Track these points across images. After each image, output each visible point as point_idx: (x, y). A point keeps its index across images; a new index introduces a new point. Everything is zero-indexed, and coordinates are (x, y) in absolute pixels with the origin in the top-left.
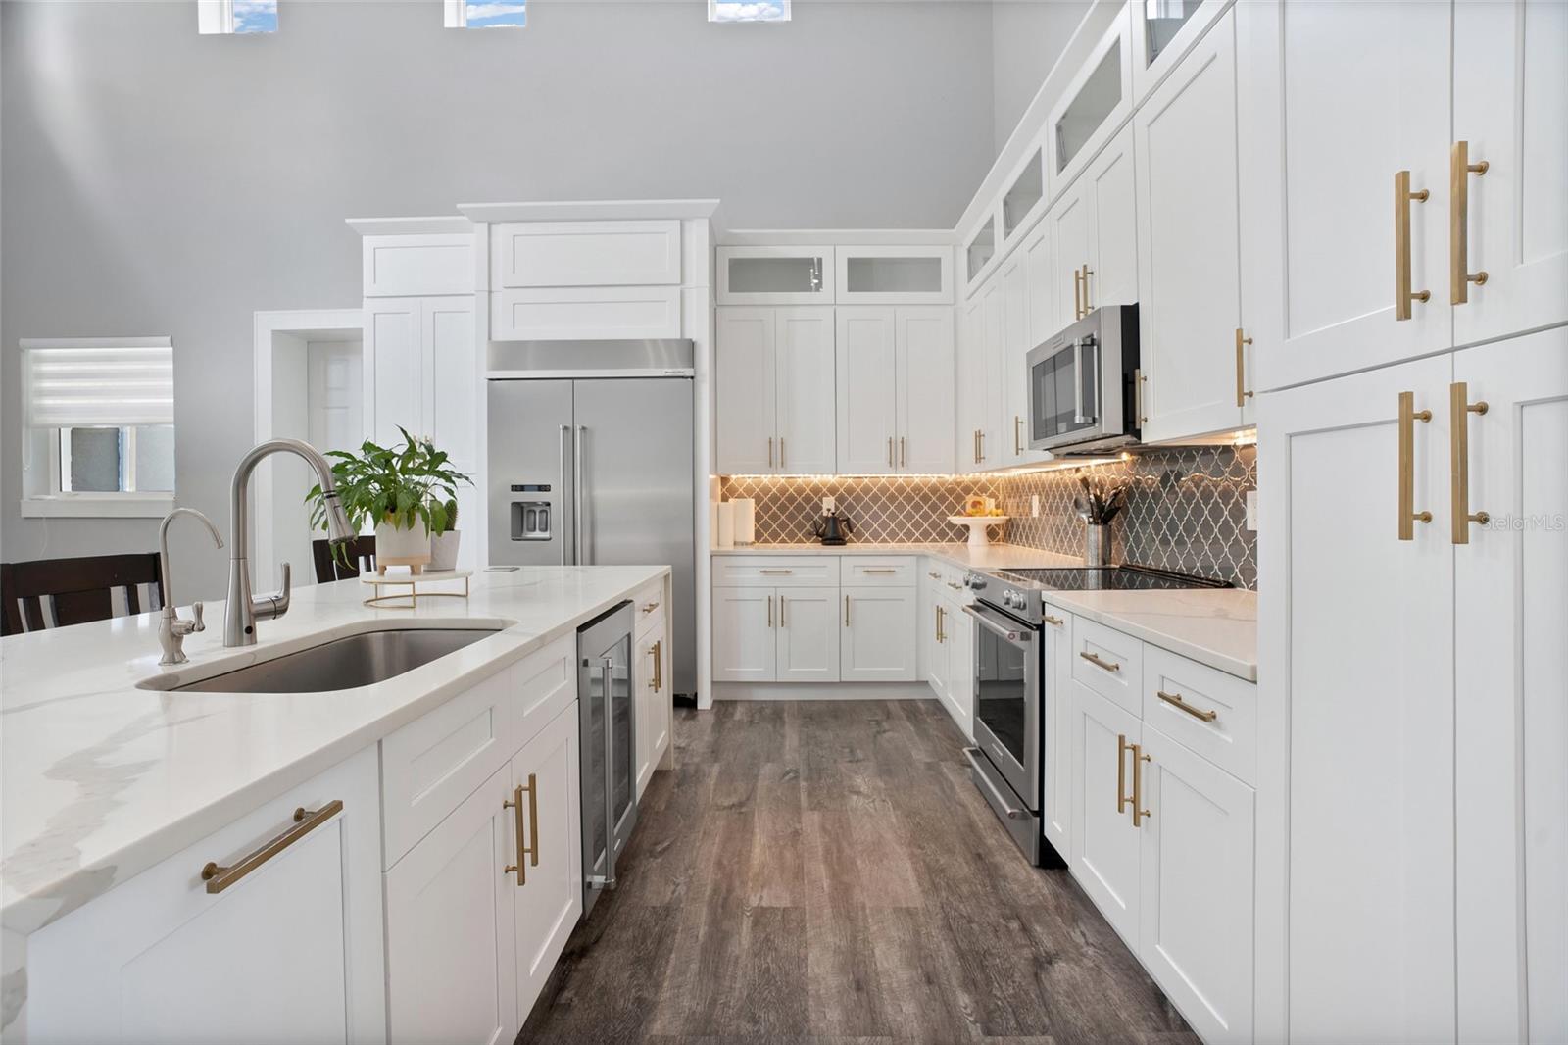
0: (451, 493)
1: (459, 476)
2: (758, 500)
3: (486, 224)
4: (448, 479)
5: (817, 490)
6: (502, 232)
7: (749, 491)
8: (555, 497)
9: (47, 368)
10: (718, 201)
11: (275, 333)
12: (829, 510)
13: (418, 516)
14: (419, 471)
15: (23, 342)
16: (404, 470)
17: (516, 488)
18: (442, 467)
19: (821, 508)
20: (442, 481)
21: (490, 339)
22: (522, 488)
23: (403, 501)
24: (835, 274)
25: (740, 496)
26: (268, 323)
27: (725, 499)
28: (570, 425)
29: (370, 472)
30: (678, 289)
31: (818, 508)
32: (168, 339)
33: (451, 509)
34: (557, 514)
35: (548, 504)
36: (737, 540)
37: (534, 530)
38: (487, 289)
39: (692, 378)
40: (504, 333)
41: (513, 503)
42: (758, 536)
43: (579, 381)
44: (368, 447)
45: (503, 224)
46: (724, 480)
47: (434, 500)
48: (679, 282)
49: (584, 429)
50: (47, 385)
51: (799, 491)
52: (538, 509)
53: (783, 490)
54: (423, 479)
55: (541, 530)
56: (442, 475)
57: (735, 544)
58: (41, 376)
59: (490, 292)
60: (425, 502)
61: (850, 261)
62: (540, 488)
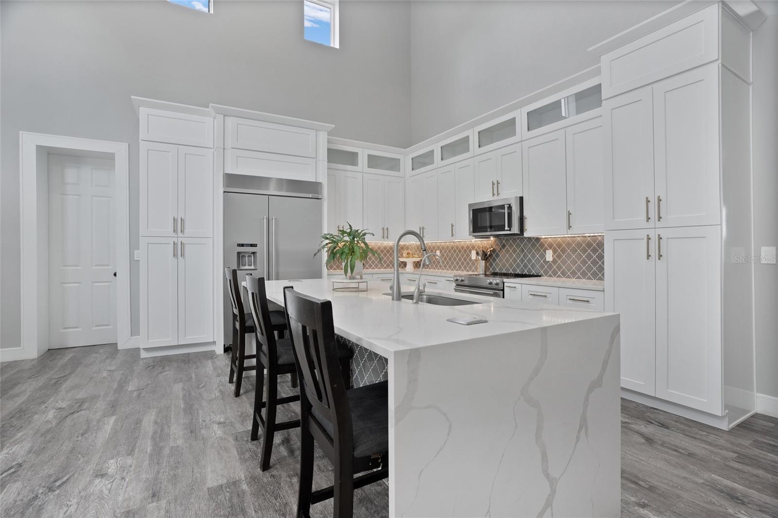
10: (334, 126)
24: (363, 160)
43: (272, 197)
45: (232, 117)
61: (369, 155)
62: (252, 245)
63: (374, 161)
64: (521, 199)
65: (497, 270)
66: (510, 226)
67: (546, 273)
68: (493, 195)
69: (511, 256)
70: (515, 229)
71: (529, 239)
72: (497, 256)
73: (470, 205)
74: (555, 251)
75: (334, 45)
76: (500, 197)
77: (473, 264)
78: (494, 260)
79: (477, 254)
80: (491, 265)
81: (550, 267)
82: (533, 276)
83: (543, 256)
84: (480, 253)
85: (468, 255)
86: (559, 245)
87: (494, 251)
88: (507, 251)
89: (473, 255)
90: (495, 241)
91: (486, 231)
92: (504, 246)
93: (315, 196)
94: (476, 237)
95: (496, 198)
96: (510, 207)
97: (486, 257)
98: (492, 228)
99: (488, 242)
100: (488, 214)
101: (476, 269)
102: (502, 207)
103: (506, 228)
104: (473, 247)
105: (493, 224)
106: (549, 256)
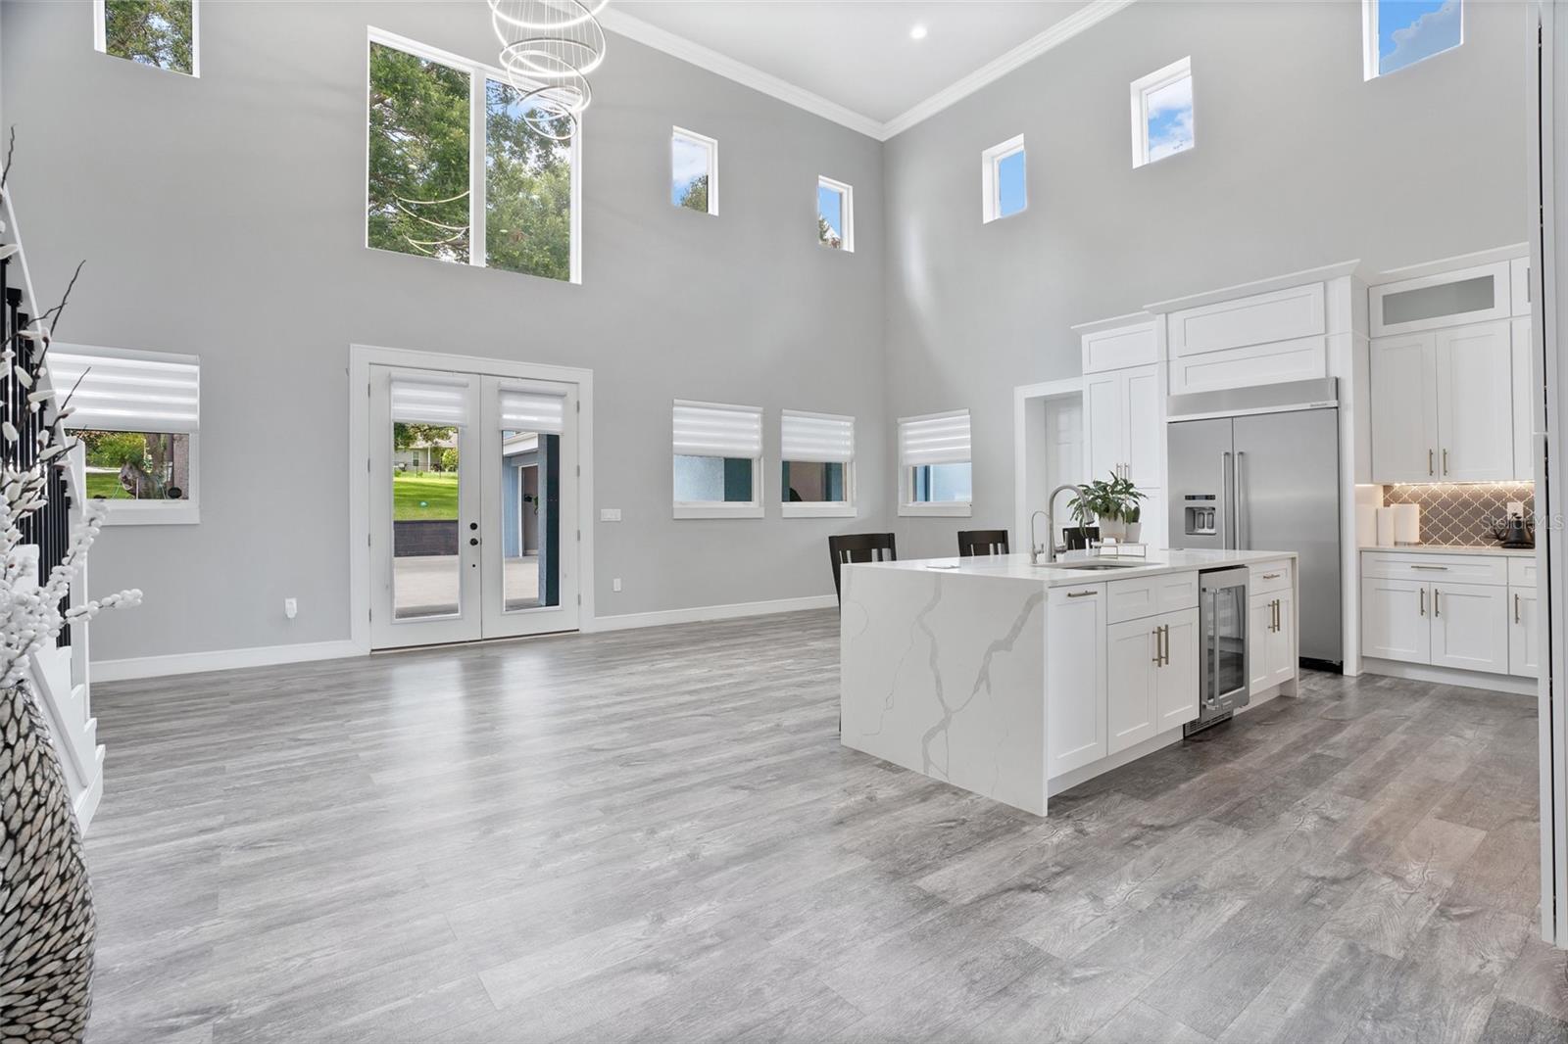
0: (1136, 503)
1: (1140, 495)
2: (1424, 504)
3: (1164, 315)
4: (1135, 496)
5: (1500, 496)
6: (1176, 318)
7: (1415, 498)
8: (1219, 504)
9: (909, 433)
11: (1027, 400)
12: (1515, 515)
13: (1119, 514)
14: (1120, 492)
15: (899, 420)
16: (1112, 493)
17: (1188, 498)
18: (1131, 490)
19: (1506, 513)
20: (1132, 497)
21: (1168, 394)
23: (1112, 507)
25: (1405, 502)
26: (1024, 393)
27: (1387, 504)
28: (1231, 452)
29: (1097, 494)
30: (1322, 338)
31: (1501, 512)
32: (967, 411)
33: (1137, 511)
34: (1220, 516)
35: (1214, 509)
36: (1398, 540)
37: (1203, 527)
38: (1165, 359)
39: (1337, 408)
40: (1179, 389)
41: (1187, 508)
42: (1425, 538)
44: (1097, 483)
46: (1387, 488)
47: (1127, 507)
48: (1323, 331)
49: (1241, 453)
50: (910, 442)
51: (1477, 496)
52: (1206, 513)
53: (1455, 496)
54: (1123, 496)
55: (1208, 527)
56: (1132, 494)
57: (1396, 543)
58: (906, 438)
59: (1168, 361)
60: (1123, 508)
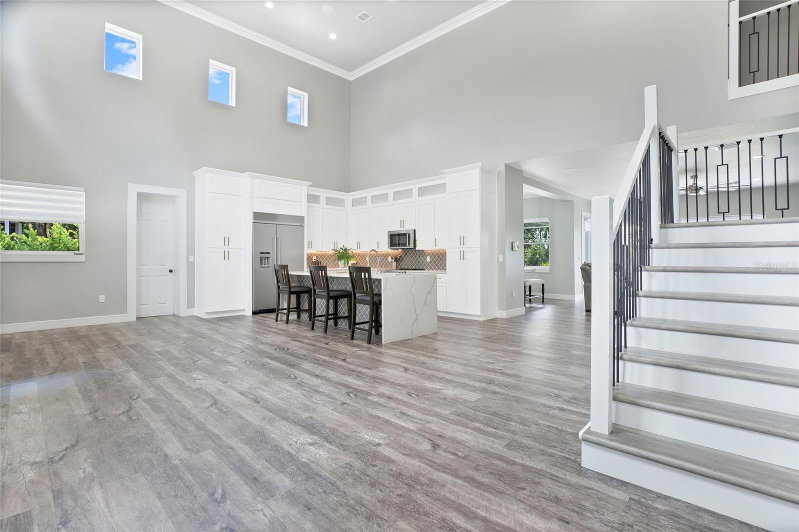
22: (263, 253)
43: (278, 225)
61: (326, 197)
62: (267, 253)
63: (329, 201)
64: (415, 230)
65: (403, 267)
66: (409, 244)
67: (427, 268)
68: (401, 227)
69: (410, 259)
70: (412, 246)
71: (419, 251)
72: (403, 259)
73: (389, 232)
74: (431, 257)
75: (303, 123)
76: (405, 229)
77: (389, 264)
78: (401, 262)
79: (392, 258)
80: (399, 264)
81: (429, 265)
82: (421, 269)
83: (425, 259)
84: (394, 258)
85: (386, 259)
86: (433, 254)
87: (401, 257)
88: (408, 257)
89: (390, 259)
90: (402, 251)
91: (396, 246)
92: (406, 254)
93: (301, 224)
94: (391, 249)
95: (402, 229)
96: (409, 235)
97: (396, 260)
98: (399, 245)
99: (398, 252)
100: (397, 237)
101: (391, 266)
102: (405, 234)
103: (407, 245)
104: (389, 255)
105: (401, 243)
106: (428, 259)
